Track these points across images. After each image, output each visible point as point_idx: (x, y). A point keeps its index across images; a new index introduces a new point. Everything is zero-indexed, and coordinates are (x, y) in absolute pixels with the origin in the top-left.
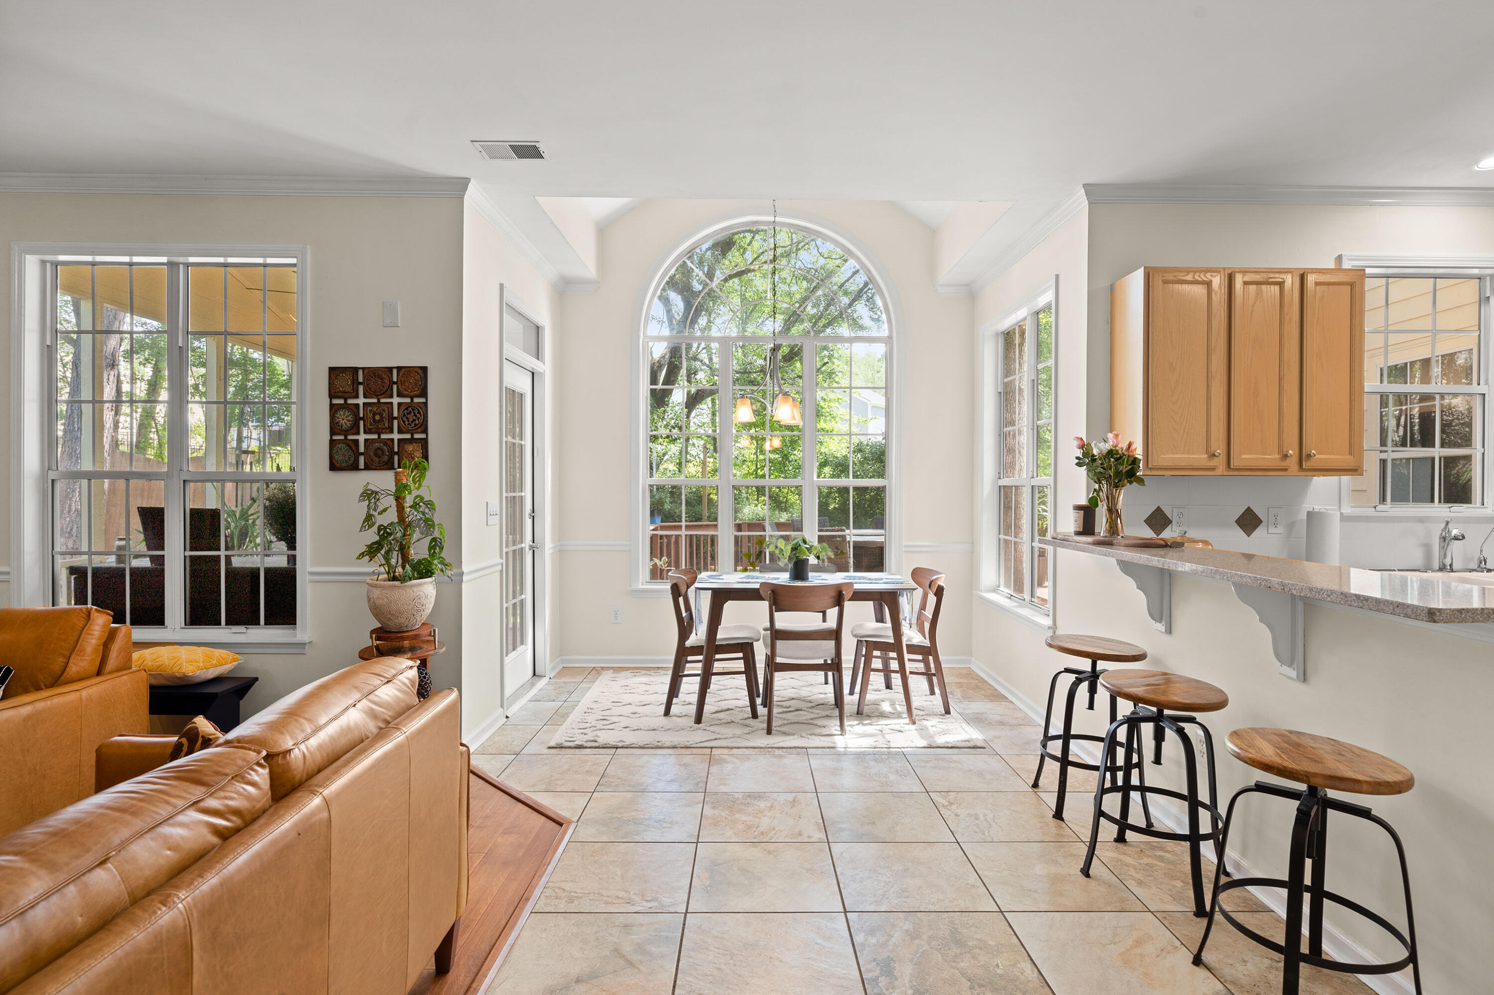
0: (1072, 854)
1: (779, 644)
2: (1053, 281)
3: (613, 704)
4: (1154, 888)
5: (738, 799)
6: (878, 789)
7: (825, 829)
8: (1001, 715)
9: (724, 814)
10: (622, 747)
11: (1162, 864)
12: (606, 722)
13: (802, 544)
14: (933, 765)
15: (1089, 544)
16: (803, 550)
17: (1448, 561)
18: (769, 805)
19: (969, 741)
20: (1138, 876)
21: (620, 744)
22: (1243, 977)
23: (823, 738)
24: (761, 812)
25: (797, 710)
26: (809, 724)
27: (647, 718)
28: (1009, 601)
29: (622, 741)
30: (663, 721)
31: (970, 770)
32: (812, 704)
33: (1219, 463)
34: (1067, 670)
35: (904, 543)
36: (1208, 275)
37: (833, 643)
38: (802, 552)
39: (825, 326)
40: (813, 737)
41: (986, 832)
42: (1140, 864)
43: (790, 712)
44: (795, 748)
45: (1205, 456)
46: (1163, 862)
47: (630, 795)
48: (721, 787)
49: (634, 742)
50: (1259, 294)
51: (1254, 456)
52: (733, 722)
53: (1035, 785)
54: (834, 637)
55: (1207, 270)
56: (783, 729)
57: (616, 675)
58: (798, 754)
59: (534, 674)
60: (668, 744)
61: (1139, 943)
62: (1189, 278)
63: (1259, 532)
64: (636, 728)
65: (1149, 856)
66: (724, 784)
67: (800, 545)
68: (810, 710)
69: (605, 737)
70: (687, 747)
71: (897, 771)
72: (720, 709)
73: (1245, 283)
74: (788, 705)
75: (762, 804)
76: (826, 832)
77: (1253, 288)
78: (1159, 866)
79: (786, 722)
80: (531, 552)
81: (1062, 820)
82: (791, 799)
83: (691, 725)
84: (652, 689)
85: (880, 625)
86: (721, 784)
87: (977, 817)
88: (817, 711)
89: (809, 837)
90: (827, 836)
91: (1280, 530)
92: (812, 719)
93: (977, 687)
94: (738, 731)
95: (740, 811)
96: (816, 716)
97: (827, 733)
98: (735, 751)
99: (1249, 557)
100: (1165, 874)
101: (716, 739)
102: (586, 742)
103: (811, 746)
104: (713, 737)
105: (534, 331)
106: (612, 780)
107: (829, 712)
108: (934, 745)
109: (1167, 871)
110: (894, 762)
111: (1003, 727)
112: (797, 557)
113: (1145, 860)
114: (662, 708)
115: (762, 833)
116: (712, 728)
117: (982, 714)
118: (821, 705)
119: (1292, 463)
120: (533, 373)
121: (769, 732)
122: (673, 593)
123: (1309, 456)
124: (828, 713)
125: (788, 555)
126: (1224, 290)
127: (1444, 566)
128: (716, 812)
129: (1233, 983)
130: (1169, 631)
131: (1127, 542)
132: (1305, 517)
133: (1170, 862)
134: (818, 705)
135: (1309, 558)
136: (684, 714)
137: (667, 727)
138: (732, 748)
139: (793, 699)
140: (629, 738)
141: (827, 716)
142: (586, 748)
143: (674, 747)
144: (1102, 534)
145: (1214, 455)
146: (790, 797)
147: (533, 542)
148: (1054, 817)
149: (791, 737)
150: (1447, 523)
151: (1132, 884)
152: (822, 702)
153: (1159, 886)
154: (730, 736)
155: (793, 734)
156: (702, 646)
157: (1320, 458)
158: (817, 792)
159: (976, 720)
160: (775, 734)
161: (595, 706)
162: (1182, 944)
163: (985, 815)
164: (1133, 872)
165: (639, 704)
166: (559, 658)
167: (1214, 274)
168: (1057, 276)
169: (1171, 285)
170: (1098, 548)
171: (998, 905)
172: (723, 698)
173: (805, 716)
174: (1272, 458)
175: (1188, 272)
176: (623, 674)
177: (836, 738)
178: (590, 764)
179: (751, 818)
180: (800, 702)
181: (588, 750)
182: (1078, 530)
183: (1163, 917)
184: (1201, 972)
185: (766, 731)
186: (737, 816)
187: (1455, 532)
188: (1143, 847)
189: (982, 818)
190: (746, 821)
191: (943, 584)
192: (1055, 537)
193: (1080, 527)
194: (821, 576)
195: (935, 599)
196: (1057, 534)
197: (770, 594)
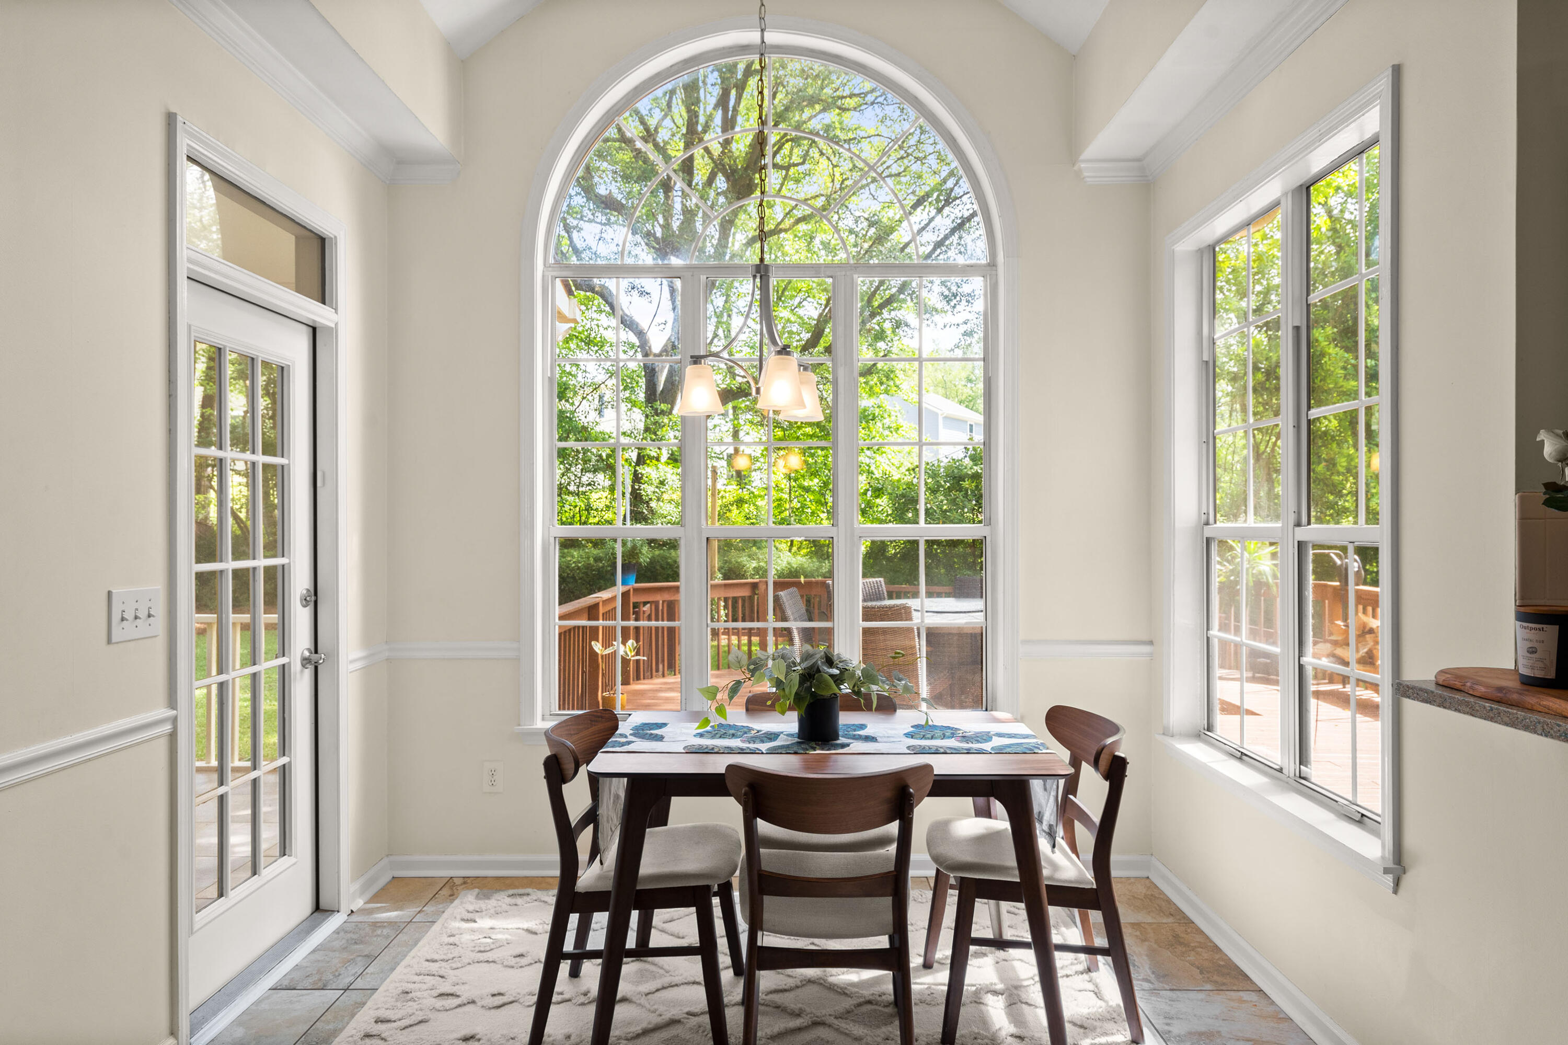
2: (1384, 84)
3: (439, 1001)
13: (827, 667)
16: (825, 681)
37: (887, 901)
38: (822, 683)
39: (882, 306)
54: (891, 887)
59: (317, 908)
67: (818, 671)
80: (308, 673)
105: (316, 244)
112: (813, 695)
120: (314, 330)
122: (548, 777)
125: (795, 691)
147: (316, 652)
156: (609, 892)
165: (491, 1001)
166: (386, 860)
168: (1397, 71)
191: (1123, 755)
192: (1458, 684)
193: (1544, 669)
194: (862, 727)
195: (1104, 786)
196: (1457, 673)
197: (745, 794)
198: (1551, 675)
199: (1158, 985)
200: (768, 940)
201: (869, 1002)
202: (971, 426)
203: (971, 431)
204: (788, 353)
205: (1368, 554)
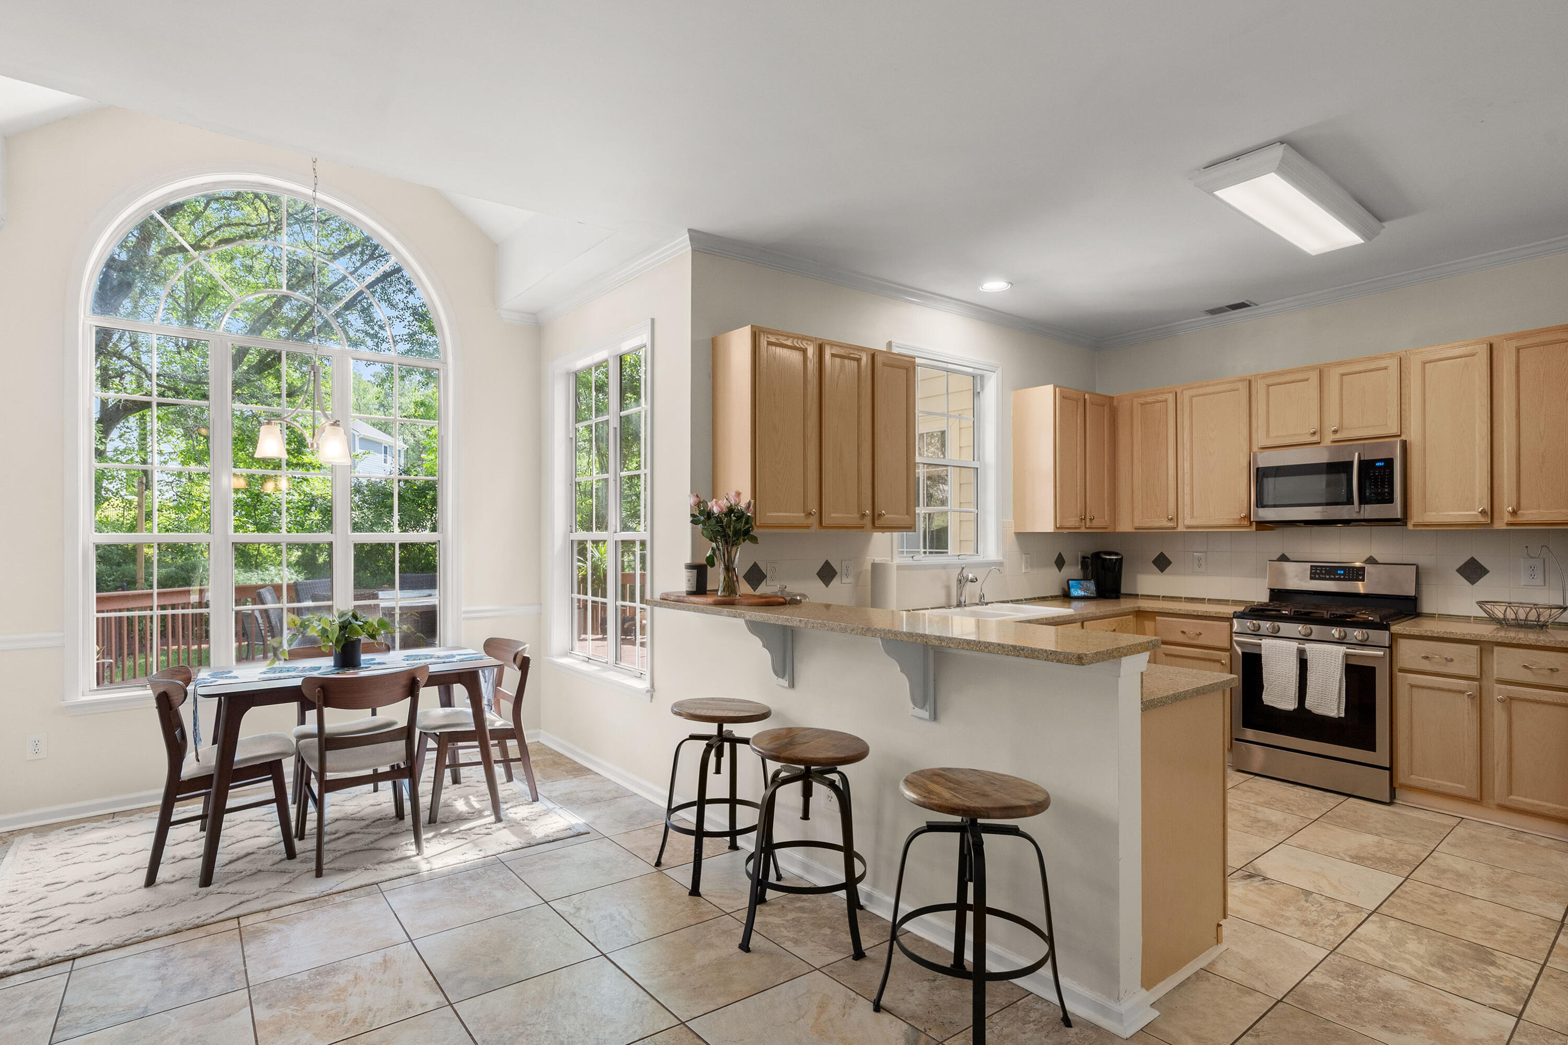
0: (723, 931)
1: (331, 755)
2: (647, 325)
3: (49, 888)
4: (809, 942)
5: (303, 982)
6: (487, 914)
7: (441, 988)
8: (592, 791)
9: (288, 1011)
10: (84, 955)
11: (806, 915)
12: (44, 921)
13: (353, 621)
14: (541, 866)
15: (710, 604)
17: (963, 599)
18: (351, 977)
19: (570, 829)
20: (791, 935)
21: (79, 952)
22: (916, 1008)
23: (396, 865)
24: (344, 990)
25: (348, 834)
26: (370, 849)
27: (115, 897)
28: (585, 664)
29: (81, 946)
30: (148, 895)
31: (584, 863)
32: (367, 822)
33: (814, 520)
34: (693, 737)
35: (463, 609)
36: (804, 342)
37: (405, 742)
40: (381, 866)
41: (629, 932)
42: (787, 921)
43: (339, 838)
44: (361, 887)
45: (803, 514)
46: (805, 912)
47: (120, 1029)
48: (272, 971)
49: (104, 942)
50: (842, 366)
51: (840, 515)
52: (260, 871)
53: (658, 864)
54: (405, 735)
55: (804, 338)
56: (337, 865)
57: (41, 840)
58: (369, 894)
60: (167, 929)
61: (822, 1007)
62: (789, 343)
63: (835, 583)
64: (102, 918)
65: (792, 910)
66: (275, 967)
67: (350, 623)
68: (366, 831)
69: (45, 948)
70: (198, 927)
71: (501, 885)
72: (235, 857)
73: (833, 355)
74: (333, 830)
75: (341, 979)
76: (442, 991)
77: (838, 360)
78: (804, 918)
79: (338, 854)
81: (699, 895)
82: (380, 960)
83: (195, 891)
84: (113, 848)
85: (448, 710)
86: (269, 968)
87: (612, 918)
88: (375, 830)
89: (423, 1005)
90: (446, 997)
91: (850, 580)
92: (372, 842)
93: (555, 763)
94: (273, 883)
95: (311, 999)
96: (376, 837)
97: (399, 857)
98: (275, 913)
99: (828, 606)
100: (812, 924)
101: (242, 903)
102: (11, 964)
103: (384, 878)
104: (237, 901)
106: (79, 1014)
107: (392, 827)
108: (533, 842)
109: (813, 921)
110: (493, 874)
111: (598, 804)
113: (791, 916)
114: (143, 874)
115: (356, 1021)
116: (231, 888)
117: (571, 793)
118: (379, 821)
119: (868, 521)
121: (319, 873)
122: (159, 707)
123: (880, 515)
124: (391, 829)
125: (336, 636)
126: (816, 359)
127: (960, 602)
128: (275, 1012)
129: (912, 1017)
130: (792, 685)
131: (750, 601)
132: (869, 568)
133: (812, 911)
134: (374, 822)
135: (873, 605)
136: (178, 876)
137: (156, 904)
138: (269, 910)
139: (337, 820)
140: (93, 937)
141: (392, 834)
142: (13, 974)
143: (176, 932)
144: (719, 594)
145: (810, 514)
146: (378, 957)
148: (690, 894)
149: (352, 874)
150: (963, 568)
151: (788, 945)
152: (378, 816)
153: (813, 939)
154: (262, 892)
155: (354, 869)
157: (889, 517)
158: (411, 941)
159: (569, 802)
160: (328, 875)
161: (13, 899)
162: (857, 993)
163: (620, 913)
164: (785, 933)
165: (97, 877)
167: (809, 343)
168: (653, 321)
169: (774, 348)
170: (719, 609)
171: (676, 1017)
172: (234, 840)
173: (363, 840)
174: (852, 517)
175: (789, 337)
176: (53, 836)
177: (414, 859)
178: (28, 999)
179: (331, 1004)
180: (349, 822)
181: (18, 978)
182: (691, 590)
183: (828, 970)
184: (884, 1017)
185: (314, 873)
186: (311, 1007)
187: (970, 576)
188: (782, 902)
189: (618, 918)
190: (326, 1011)
191: (528, 656)
192: (666, 597)
193: (692, 587)
194: (375, 659)
195: (519, 673)
196: (667, 594)
197: (319, 692)
198: (695, 590)
199: (544, 781)
200: (330, 776)
201: (380, 819)
202: (386, 448)
203: (386, 452)
204: (338, 425)
205: (643, 543)
